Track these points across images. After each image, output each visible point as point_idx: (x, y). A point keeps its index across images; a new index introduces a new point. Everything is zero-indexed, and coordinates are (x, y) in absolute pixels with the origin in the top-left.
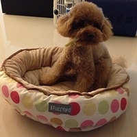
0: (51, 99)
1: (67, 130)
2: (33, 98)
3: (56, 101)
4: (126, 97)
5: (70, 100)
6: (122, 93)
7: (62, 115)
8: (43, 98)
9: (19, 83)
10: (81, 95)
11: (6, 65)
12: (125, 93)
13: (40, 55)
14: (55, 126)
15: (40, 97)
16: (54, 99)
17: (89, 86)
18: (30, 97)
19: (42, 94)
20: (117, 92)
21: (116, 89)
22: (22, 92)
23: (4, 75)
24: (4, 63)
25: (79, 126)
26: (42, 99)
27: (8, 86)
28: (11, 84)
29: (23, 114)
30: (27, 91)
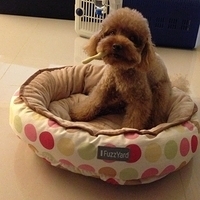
0: (101, 141)
1: (122, 183)
2: (74, 141)
3: (109, 144)
4: (197, 135)
5: (127, 141)
6: (191, 128)
7: (116, 162)
8: (89, 140)
9: (51, 119)
10: (141, 134)
11: (25, 94)
12: (195, 128)
13: (67, 77)
14: (104, 179)
15: (84, 139)
16: (105, 140)
17: (145, 120)
18: (69, 139)
19: (87, 134)
20: (186, 128)
21: (183, 123)
22: (57, 132)
23: (27, 109)
24: (22, 91)
25: (139, 177)
26: (87, 141)
27: (35, 124)
28: (38, 122)
29: (55, 165)
30: (65, 131)
